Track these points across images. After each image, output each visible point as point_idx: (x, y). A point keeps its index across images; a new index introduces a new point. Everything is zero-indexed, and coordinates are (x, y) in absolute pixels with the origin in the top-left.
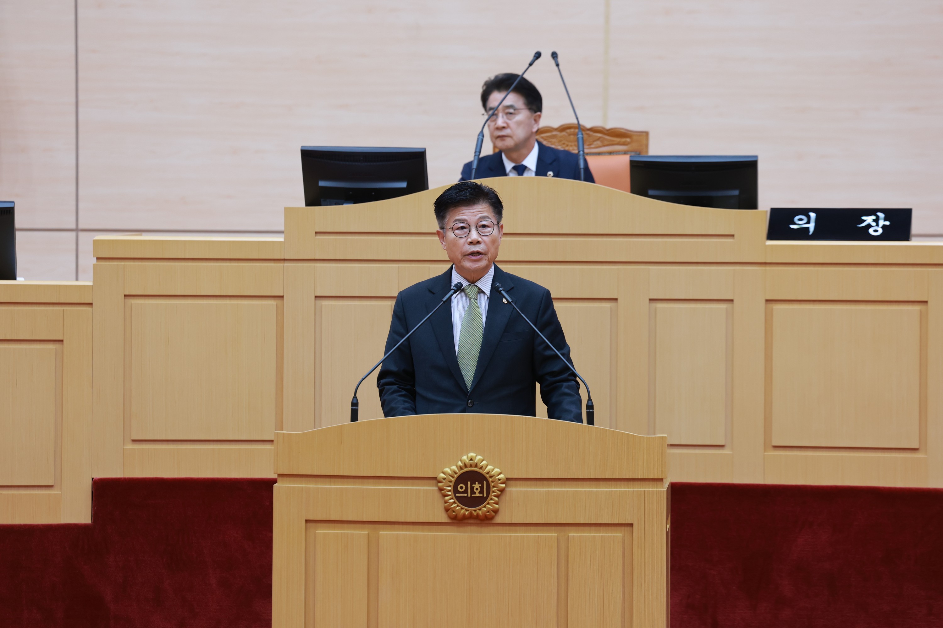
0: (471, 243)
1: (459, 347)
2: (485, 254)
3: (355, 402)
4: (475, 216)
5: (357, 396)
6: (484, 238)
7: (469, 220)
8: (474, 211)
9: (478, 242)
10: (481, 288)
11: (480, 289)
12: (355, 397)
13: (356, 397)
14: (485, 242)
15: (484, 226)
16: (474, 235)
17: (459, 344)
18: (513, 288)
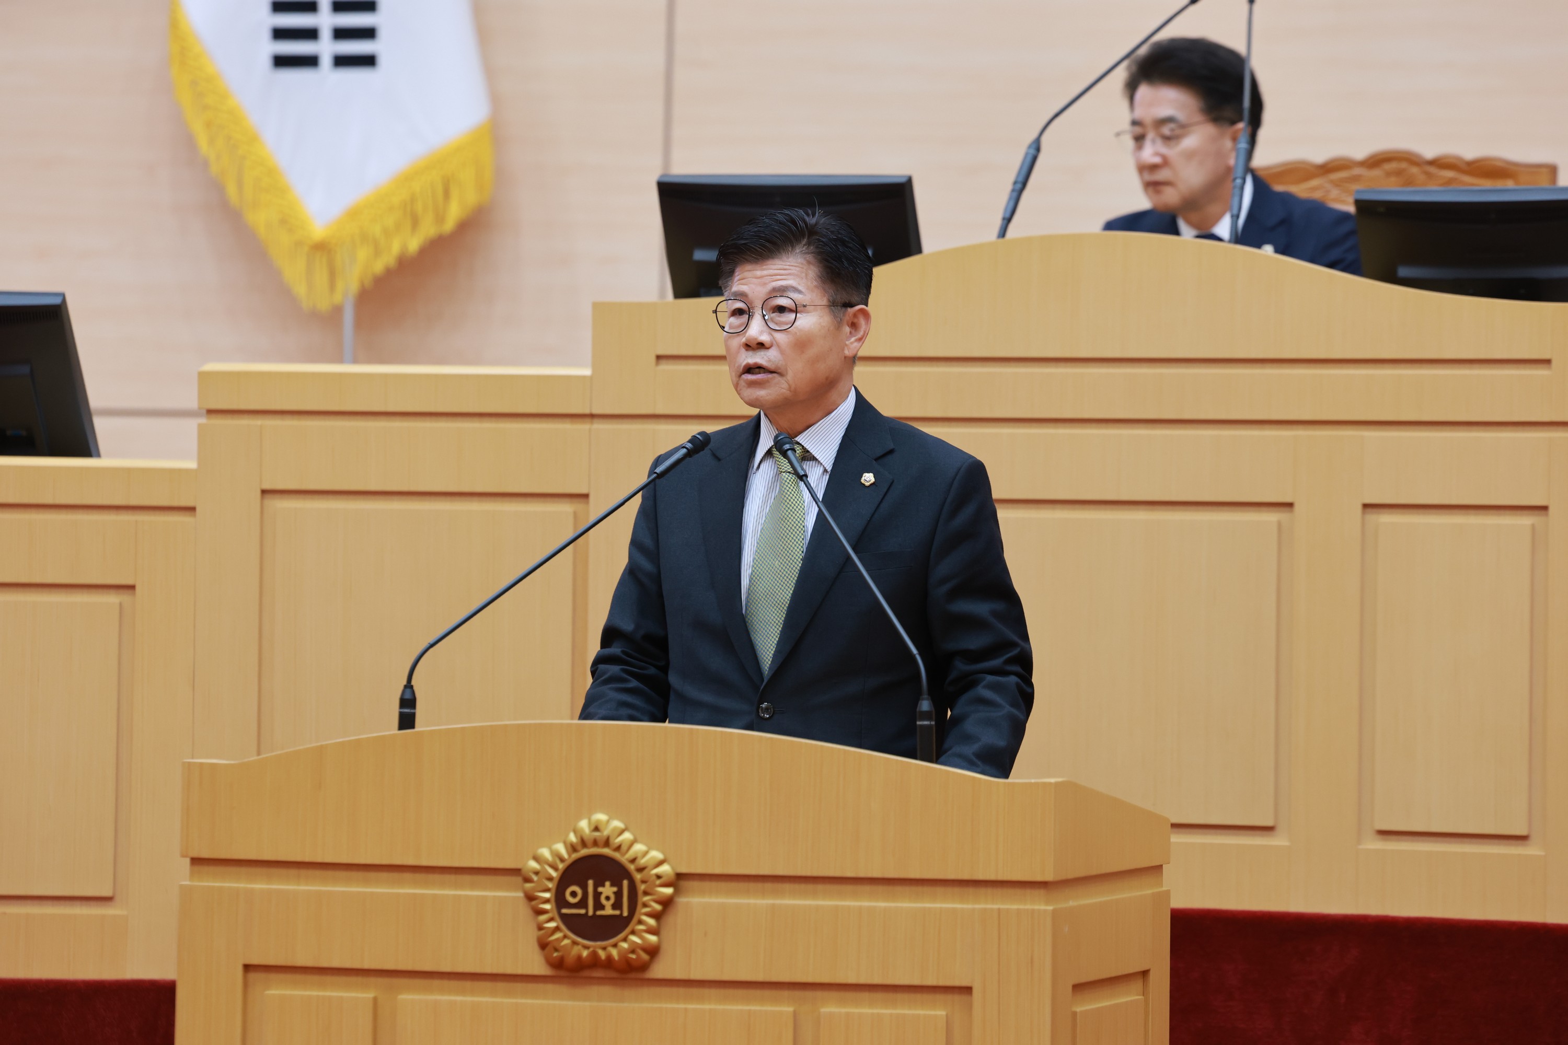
0: (748, 346)
1: (750, 581)
2: (781, 374)
3: (408, 696)
4: (765, 284)
5: (413, 683)
6: (778, 336)
7: (750, 295)
8: (765, 273)
9: (761, 346)
10: (807, 448)
11: (806, 451)
12: (409, 686)
13: (412, 687)
14: (778, 346)
15: (781, 309)
16: (756, 329)
17: (752, 574)
18: (891, 452)
